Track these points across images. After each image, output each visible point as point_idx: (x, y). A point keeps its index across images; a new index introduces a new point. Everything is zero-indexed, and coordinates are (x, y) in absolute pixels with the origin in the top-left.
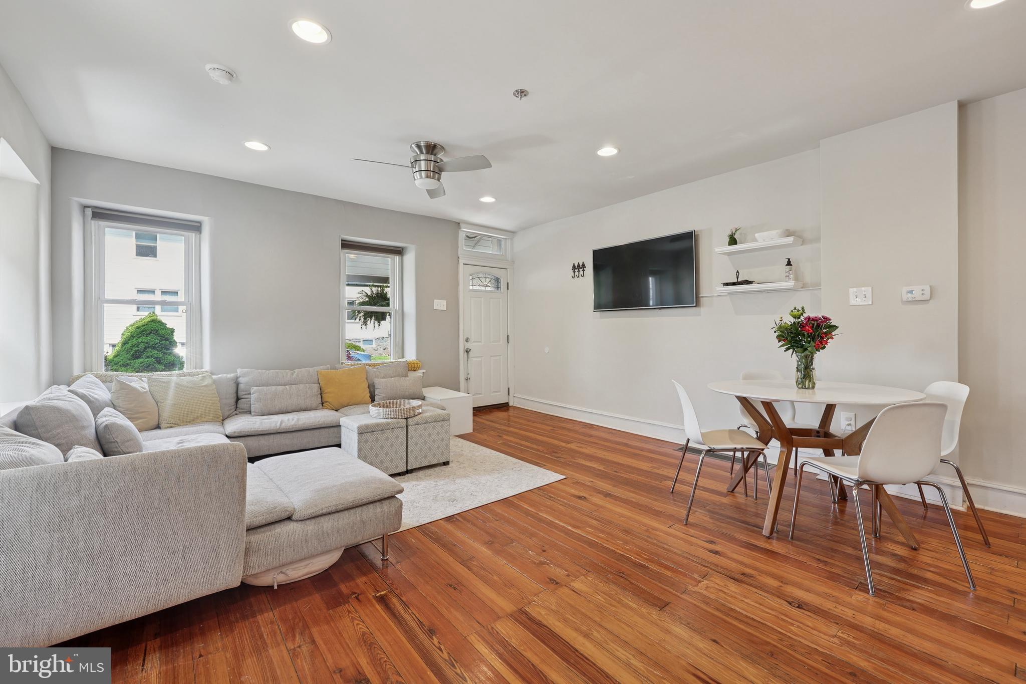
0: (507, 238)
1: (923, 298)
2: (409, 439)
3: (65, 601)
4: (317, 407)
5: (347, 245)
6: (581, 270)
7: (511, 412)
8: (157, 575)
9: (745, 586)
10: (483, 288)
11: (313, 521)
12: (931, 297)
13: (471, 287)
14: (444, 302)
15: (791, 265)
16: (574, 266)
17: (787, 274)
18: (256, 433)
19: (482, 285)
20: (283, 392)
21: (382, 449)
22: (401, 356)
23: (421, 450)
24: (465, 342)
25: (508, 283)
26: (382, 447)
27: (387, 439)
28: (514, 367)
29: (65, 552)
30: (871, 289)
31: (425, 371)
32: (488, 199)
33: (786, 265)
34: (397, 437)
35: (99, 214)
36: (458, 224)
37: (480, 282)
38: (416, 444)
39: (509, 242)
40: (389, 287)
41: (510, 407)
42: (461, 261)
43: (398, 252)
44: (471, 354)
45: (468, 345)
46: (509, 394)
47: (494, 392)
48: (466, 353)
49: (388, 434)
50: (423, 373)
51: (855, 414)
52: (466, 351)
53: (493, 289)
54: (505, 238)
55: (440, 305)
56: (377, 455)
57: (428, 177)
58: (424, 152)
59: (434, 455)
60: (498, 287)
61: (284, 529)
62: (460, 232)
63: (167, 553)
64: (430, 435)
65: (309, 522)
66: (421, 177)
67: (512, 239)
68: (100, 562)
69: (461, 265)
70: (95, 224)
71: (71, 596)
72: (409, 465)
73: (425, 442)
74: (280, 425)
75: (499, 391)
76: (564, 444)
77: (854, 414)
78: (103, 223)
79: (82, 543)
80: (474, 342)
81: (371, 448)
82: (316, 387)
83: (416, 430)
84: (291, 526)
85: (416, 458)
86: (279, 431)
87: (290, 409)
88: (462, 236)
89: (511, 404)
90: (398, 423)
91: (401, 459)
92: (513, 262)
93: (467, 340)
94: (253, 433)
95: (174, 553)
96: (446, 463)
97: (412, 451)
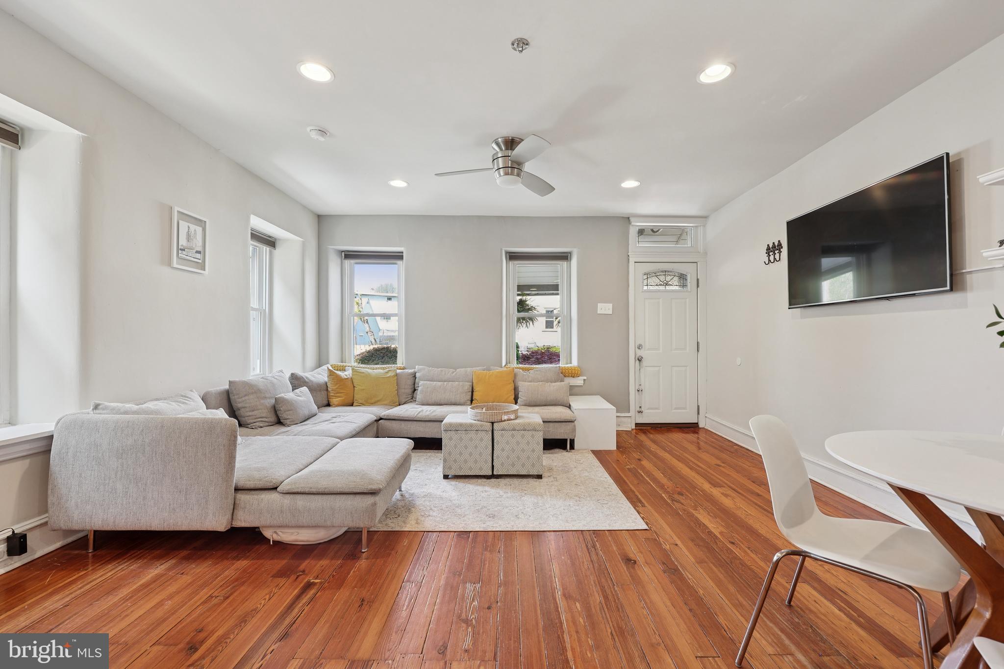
0: (698, 225)
2: (495, 444)
3: (122, 504)
4: (465, 403)
5: (513, 256)
6: (776, 252)
7: (702, 435)
8: (170, 505)
10: (662, 288)
11: (292, 496)
13: (645, 288)
14: (610, 306)
16: (768, 249)
18: (399, 418)
19: (661, 285)
20: (440, 387)
21: (466, 449)
22: (569, 361)
23: (508, 457)
24: (637, 349)
25: (698, 280)
26: (466, 447)
27: (471, 440)
28: (707, 381)
29: (124, 472)
31: (585, 378)
32: (630, 184)
34: (481, 440)
35: (349, 255)
36: (627, 220)
37: (657, 281)
38: (503, 450)
39: (700, 230)
40: (558, 294)
41: (701, 428)
42: (632, 260)
43: (565, 257)
44: (644, 363)
45: (640, 353)
46: (698, 413)
47: (676, 409)
48: (637, 362)
49: (472, 434)
50: (584, 380)
52: (638, 360)
53: (677, 288)
54: (695, 226)
55: (605, 308)
56: (461, 454)
57: (506, 174)
58: (504, 149)
59: (523, 465)
60: (684, 286)
61: (267, 496)
62: (631, 227)
63: (176, 491)
64: (518, 443)
65: (288, 496)
66: (500, 176)
67: (704, 226)
68: (140, 484)
69: (631, 264)
70: (347, 262)
71: (125, 503)
72: (495, 470)
73: (513, 450)
74: (417, 414)
75: (685, 408)
76: (706, 486)
78: (353, 261)
79: (132, 470)
80: (649, 349)
81: (456, 446)
82: (467, 385)
83: (502, 436)
84: (273, 496)
85: (502, 464)
86: (415, 419)
87: (442, 402)
88: (633, 232)
89: (701, 425)
90: (481, 426)
91: (486, 462)
92: (706, 253)
93: (640, 347)
94: (396, 418)
95: (180, 492)
96: (539, 477)
97: (498, 455)
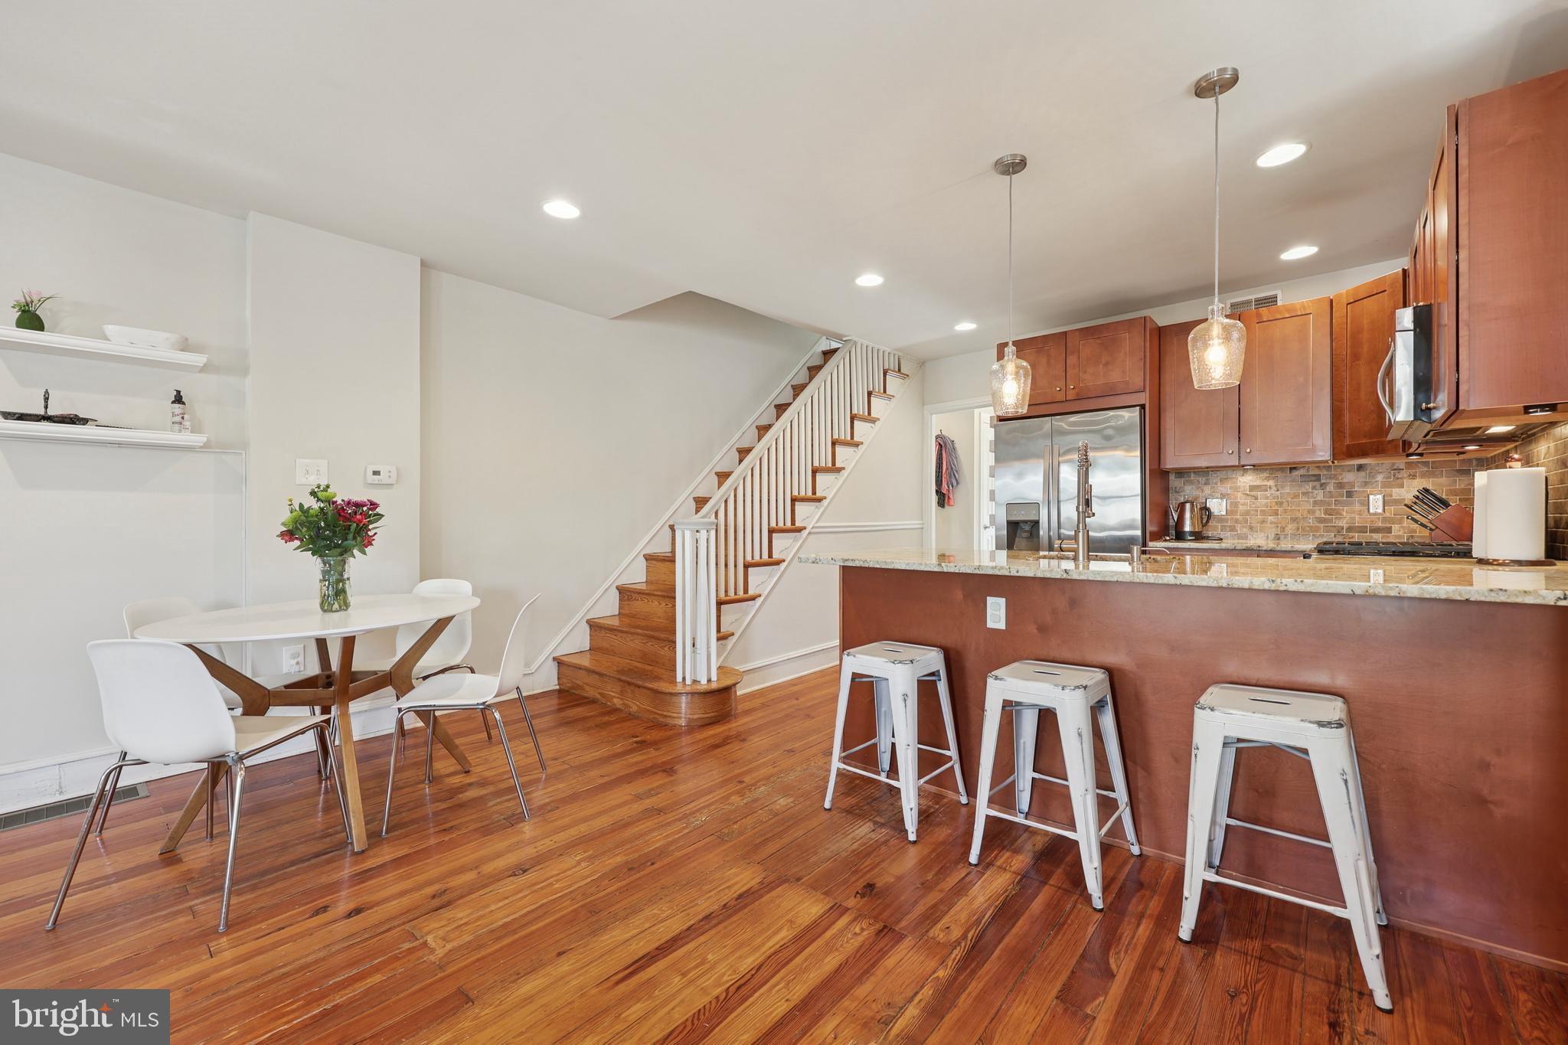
1: (389, 481)
9: (460, 901)
12: (397, 480)
15: (184, 403)
17: (178, 419)
30: (327, 464)
33: (173, 402)
51: (304, 647)
77: (302, 646)
